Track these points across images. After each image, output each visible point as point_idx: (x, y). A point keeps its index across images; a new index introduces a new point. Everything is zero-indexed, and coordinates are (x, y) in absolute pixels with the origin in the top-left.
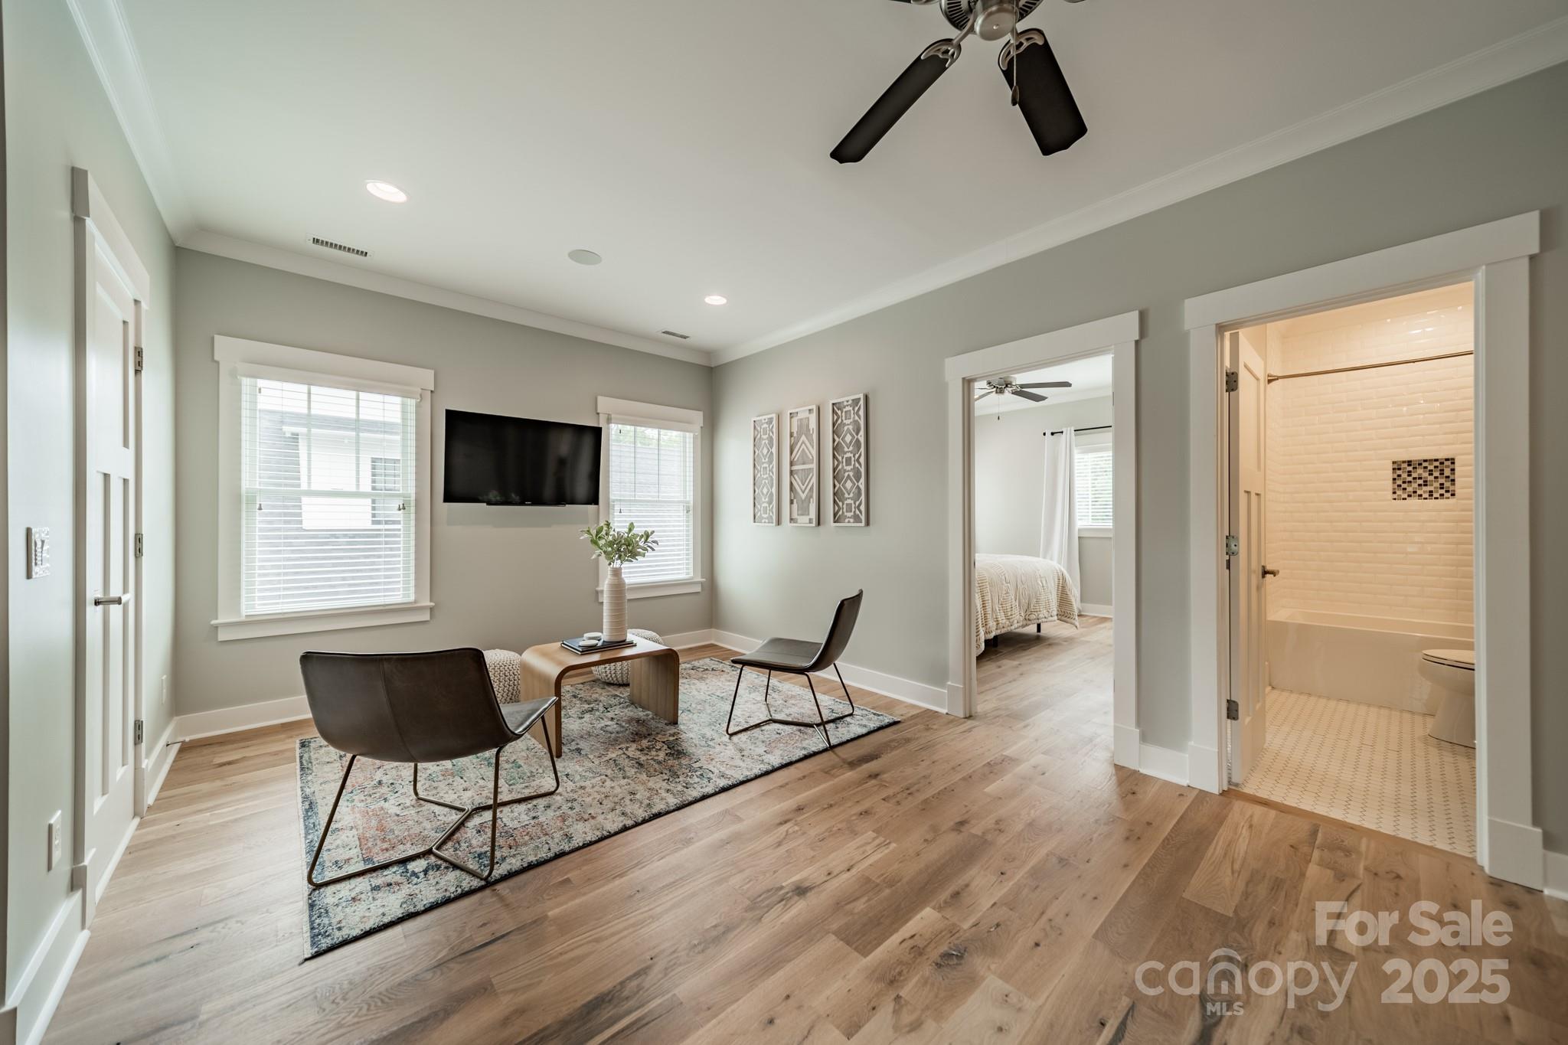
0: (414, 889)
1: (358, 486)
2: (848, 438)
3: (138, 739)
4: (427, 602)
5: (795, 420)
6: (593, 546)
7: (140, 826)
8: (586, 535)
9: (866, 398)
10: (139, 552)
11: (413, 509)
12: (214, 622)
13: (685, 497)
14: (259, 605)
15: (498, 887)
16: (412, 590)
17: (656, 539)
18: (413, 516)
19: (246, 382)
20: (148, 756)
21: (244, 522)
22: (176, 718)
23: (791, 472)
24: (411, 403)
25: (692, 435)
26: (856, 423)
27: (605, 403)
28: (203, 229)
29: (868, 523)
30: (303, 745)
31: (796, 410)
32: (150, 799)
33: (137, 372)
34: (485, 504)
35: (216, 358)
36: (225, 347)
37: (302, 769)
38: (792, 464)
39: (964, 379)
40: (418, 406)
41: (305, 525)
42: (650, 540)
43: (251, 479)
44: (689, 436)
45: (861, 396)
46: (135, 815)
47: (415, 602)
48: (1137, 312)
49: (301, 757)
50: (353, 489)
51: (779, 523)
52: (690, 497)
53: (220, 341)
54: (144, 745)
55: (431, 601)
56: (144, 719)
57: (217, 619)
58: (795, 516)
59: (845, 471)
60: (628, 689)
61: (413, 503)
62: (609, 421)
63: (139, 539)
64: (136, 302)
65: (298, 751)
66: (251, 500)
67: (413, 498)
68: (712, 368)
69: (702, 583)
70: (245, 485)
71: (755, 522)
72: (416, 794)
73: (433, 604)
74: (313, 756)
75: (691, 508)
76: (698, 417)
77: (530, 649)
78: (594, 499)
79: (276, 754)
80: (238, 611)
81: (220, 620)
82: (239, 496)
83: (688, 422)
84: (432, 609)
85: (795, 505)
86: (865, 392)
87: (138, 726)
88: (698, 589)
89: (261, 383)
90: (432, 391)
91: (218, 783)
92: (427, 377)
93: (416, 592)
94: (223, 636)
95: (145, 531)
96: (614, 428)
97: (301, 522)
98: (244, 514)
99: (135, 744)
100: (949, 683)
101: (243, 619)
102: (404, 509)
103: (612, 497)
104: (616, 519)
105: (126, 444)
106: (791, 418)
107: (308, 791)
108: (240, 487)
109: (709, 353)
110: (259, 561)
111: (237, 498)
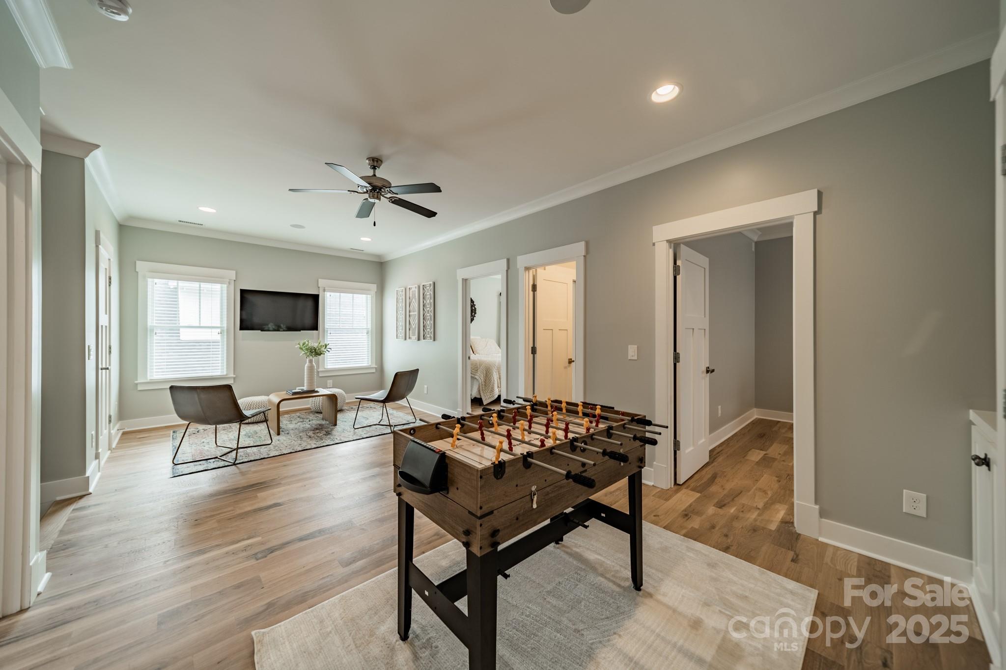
0: (208, 465)
1: (200, 324)
2: (428, 301)
3: (110, 421)
4: (232, 375)
5: (411, 291)
6: (301, 350)
7: (111, 453)
8: (298, 346)
9: (434, 283)
10: (110, 352)
11: (225, 333)
12: (136, 382)
13: (367, 326)
14: (156, 375)
15: (237, 465)
16: (225, 369)
17: (330, 347)
18: (225, 336)
19: (150, 280)
20: (113, 429)
21: (149, 340)
22: (120, 422)
23: (409, 315)
24: (225, 286)
25: (370, 296)
26: (430, 294)
27: (322, 283)
28: (131, 218)
29: (434, 340)
30: (174, 432)
31: (411, 287)
32: (114, 446)
33: (110, 285)
34: (260, 331)
35: (137, 270)
36: (141, 266)
37: (173, 439)
38: (409, 312)
39: (463, 279)
40: (228, 287)
41: (181, 338)
42: (328, 347)
43: (152, 320)
44: (369, 296)
45: (431, 283)
46: (109, 450)
47: (226, 375)
48: (506, 259)
49: (173, 436)
50: (198, 325)
51: (406, 339)
52: (369, 326)
53: (139, 264)
54: (112, 424)
55: (234, 374)
56: (111, 414)
57: (137, 380)
58: (411, 336)
59: (427, 316)
60: (322, 415)
61: (225, 331)
62: (324, 291)
63: (110, 348)
64: (109, 260)
65: (172, 434)
66: (152, 330)
67: (225, 329)
68: (382, 263)
69: (376, 368)
70: (149, 324)
71: (397, 338)
72: (216, 444)
73: (235, 376)
74: (177, 435)
75: (370, 332)
76: (374, 287)
77: (273, 394)
78: (315, 327)
79: (162, 435)
80: (146, 378)
81: (139, 381)
82: (147, 329)
83: (369, 290)
84: (234, 378)
85: (411, 331)
86: (433, 281)
87: (110, 417)
88: (374, 371)
89: (156, 280)
90: (235, 281)
91: (139, 443)
92: (232, 274)
93: (227, 371)
94: (140, 388)
95: (112, 345)
96: (328, 294)
97: (179, 336)
98: (149, 337)
99: (109, 423)
100: (458, 409)
101: (148, 381)
102: (221, 333)
103: (326, 327)
104: (328, 337)
105: (106, 314)
106: (409, 290)
107: (174, 444)
108: (147, 325)
109: (379, 256)
110: (155, 363)
111: (146, 329)
